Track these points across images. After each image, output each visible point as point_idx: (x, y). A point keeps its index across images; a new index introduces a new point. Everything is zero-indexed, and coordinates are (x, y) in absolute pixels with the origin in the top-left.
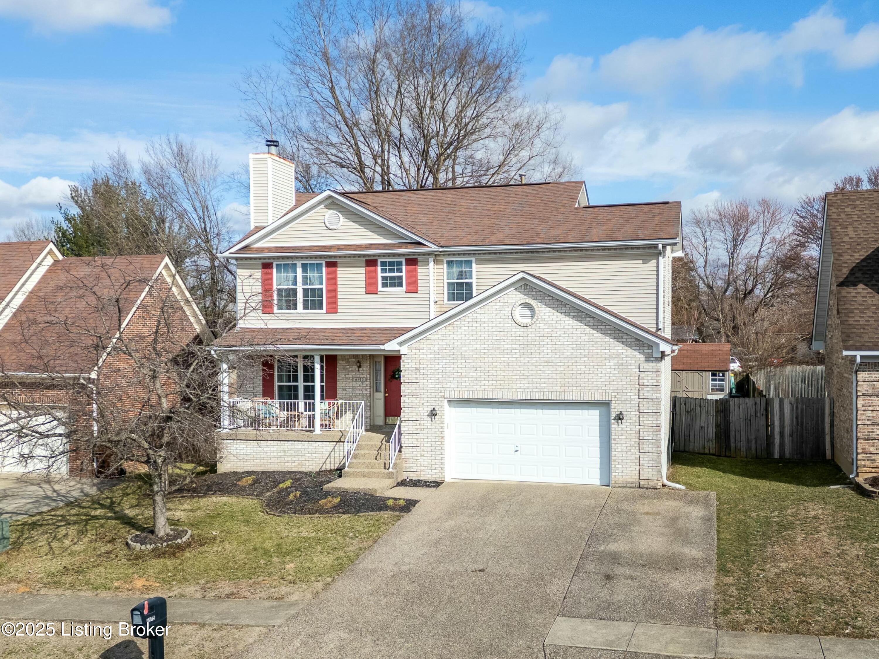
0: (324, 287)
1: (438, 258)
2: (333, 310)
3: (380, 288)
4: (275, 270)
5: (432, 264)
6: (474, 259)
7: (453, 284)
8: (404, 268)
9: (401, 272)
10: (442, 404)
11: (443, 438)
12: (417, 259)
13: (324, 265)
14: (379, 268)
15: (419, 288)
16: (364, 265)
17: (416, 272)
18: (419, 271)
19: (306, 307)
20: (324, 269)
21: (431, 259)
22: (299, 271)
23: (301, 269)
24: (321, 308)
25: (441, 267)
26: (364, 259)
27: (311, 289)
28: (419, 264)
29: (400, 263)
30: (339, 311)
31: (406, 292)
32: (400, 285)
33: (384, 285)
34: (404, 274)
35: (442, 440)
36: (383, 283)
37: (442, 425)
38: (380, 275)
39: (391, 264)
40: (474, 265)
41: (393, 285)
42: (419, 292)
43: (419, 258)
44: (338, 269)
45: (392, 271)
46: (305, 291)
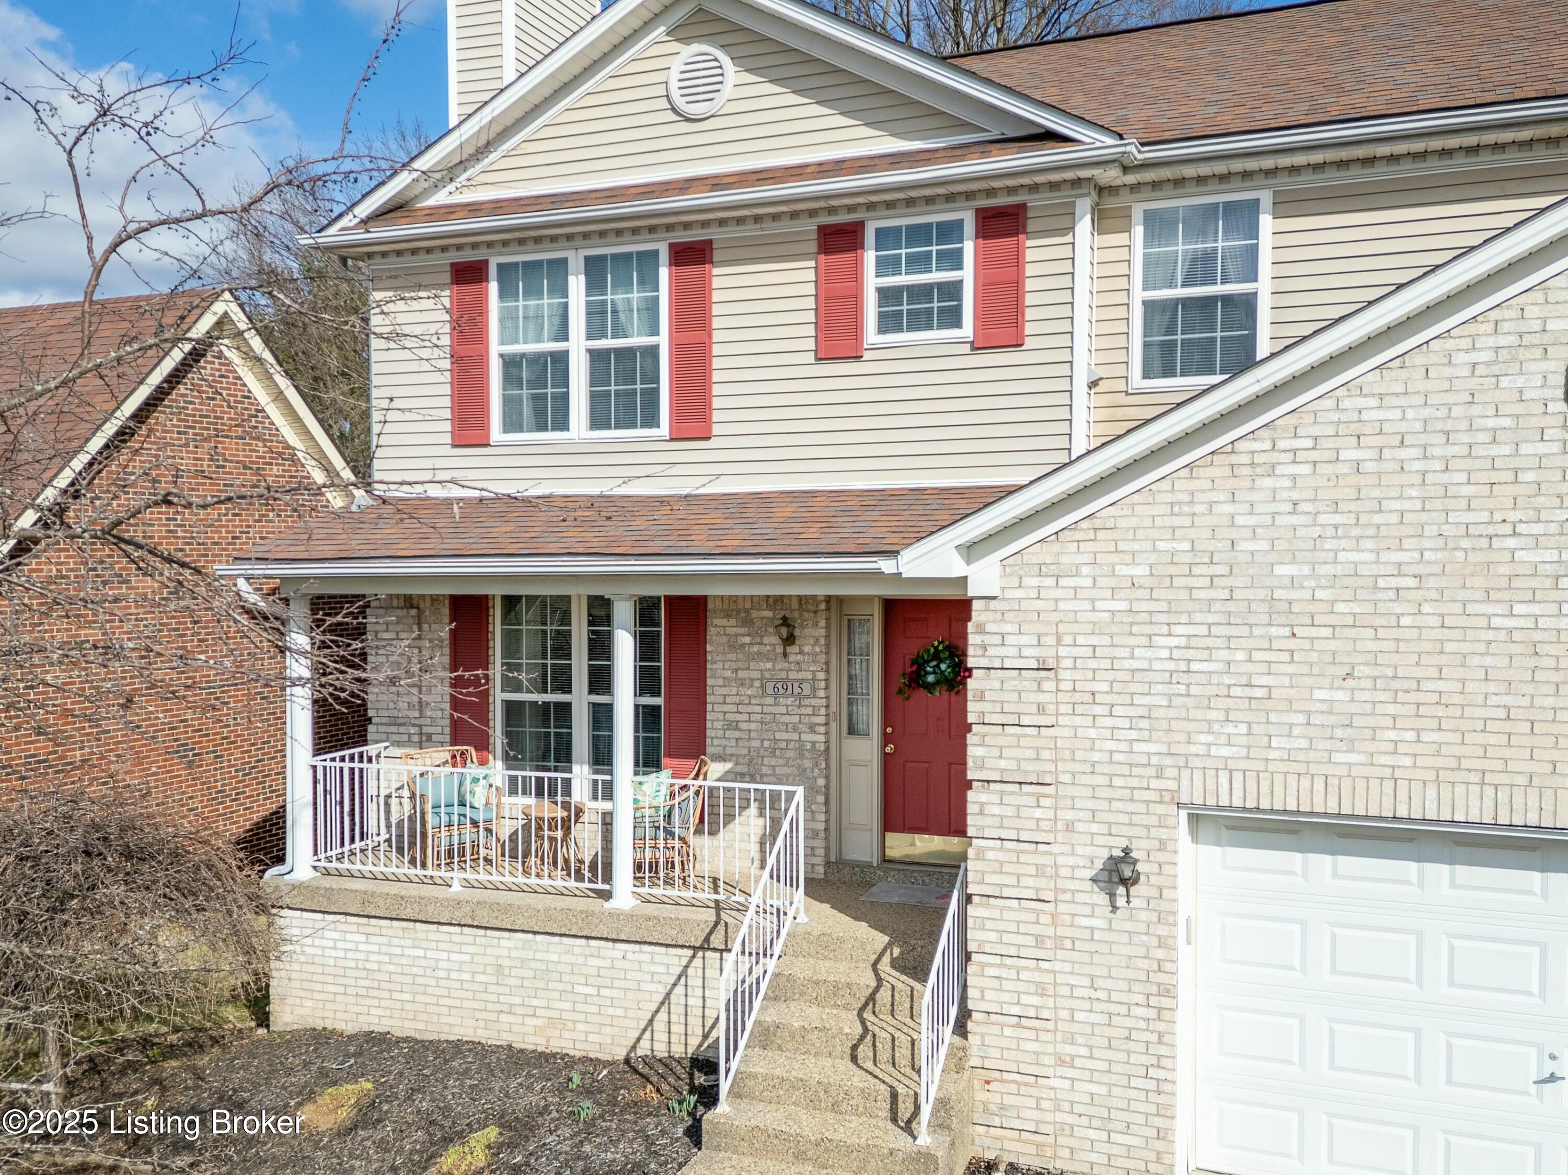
0: (663, 340)
1: (1111, 203)
2: (695, 428)
3: (871, 334)
4: (493, 287)
5: (1084, 225)
6: (1266, 197)
7: (1171, 306)
8: (969, 247)
9: (959, 266)
10: (1163, 833)
11: (1168, 991)
12: (1022, 207)
13: (664, 256)
14: (870, 257)
15: (1029, 329)
16: (813, 247)
17: (1018, 261)
18: (1030, 255)
19: (598, 421)
20: (664, 273)
21: (1084, 206)
22: (577, 284)
23: (582, 278)
24: (651, 420)
25: (1122, 238)
26: (810, 226)
27: (619, 352)
28: (1031, 226)
29: (950, 231)
30: (716, 430)
31: (976, 347)
32: (953, 318)
33: (888, 323)
34: (967, 274)
35: (1166, 1002)
36: (882, 316)
37: (1161, 930)
38: (872, 282)
39: (919, 234)
40: (1266, 222)
41: (921, 321)
42: (1029, 343)
43: (1033, 201)
44: (716, 271)
45: (919, 262)
46: (597, 358)
